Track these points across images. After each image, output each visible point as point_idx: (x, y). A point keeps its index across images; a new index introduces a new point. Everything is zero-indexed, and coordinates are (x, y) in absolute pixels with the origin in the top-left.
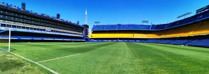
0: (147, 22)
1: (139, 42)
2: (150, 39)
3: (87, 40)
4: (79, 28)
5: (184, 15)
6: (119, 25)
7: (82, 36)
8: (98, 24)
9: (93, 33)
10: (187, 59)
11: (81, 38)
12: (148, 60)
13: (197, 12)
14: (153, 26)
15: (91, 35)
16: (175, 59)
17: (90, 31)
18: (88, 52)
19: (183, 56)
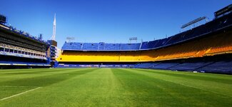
0: (136, 39)
1: (126, 67)
2: (140, 63)
3: (54, 64)
4: (42, 45)
5: (194, 22)
6: (102, 44)
7: (45, 58)
8: (71, 41)
9: (63, 54)
10: (205, 95)
11: (44, 61)
12: (141, 93)
13: (216, 16)
14: (143, 43)
15: (59, 57)
16: (185, 96)
17: (59, 50)
18: (54, 84)
19: (199, 90)
